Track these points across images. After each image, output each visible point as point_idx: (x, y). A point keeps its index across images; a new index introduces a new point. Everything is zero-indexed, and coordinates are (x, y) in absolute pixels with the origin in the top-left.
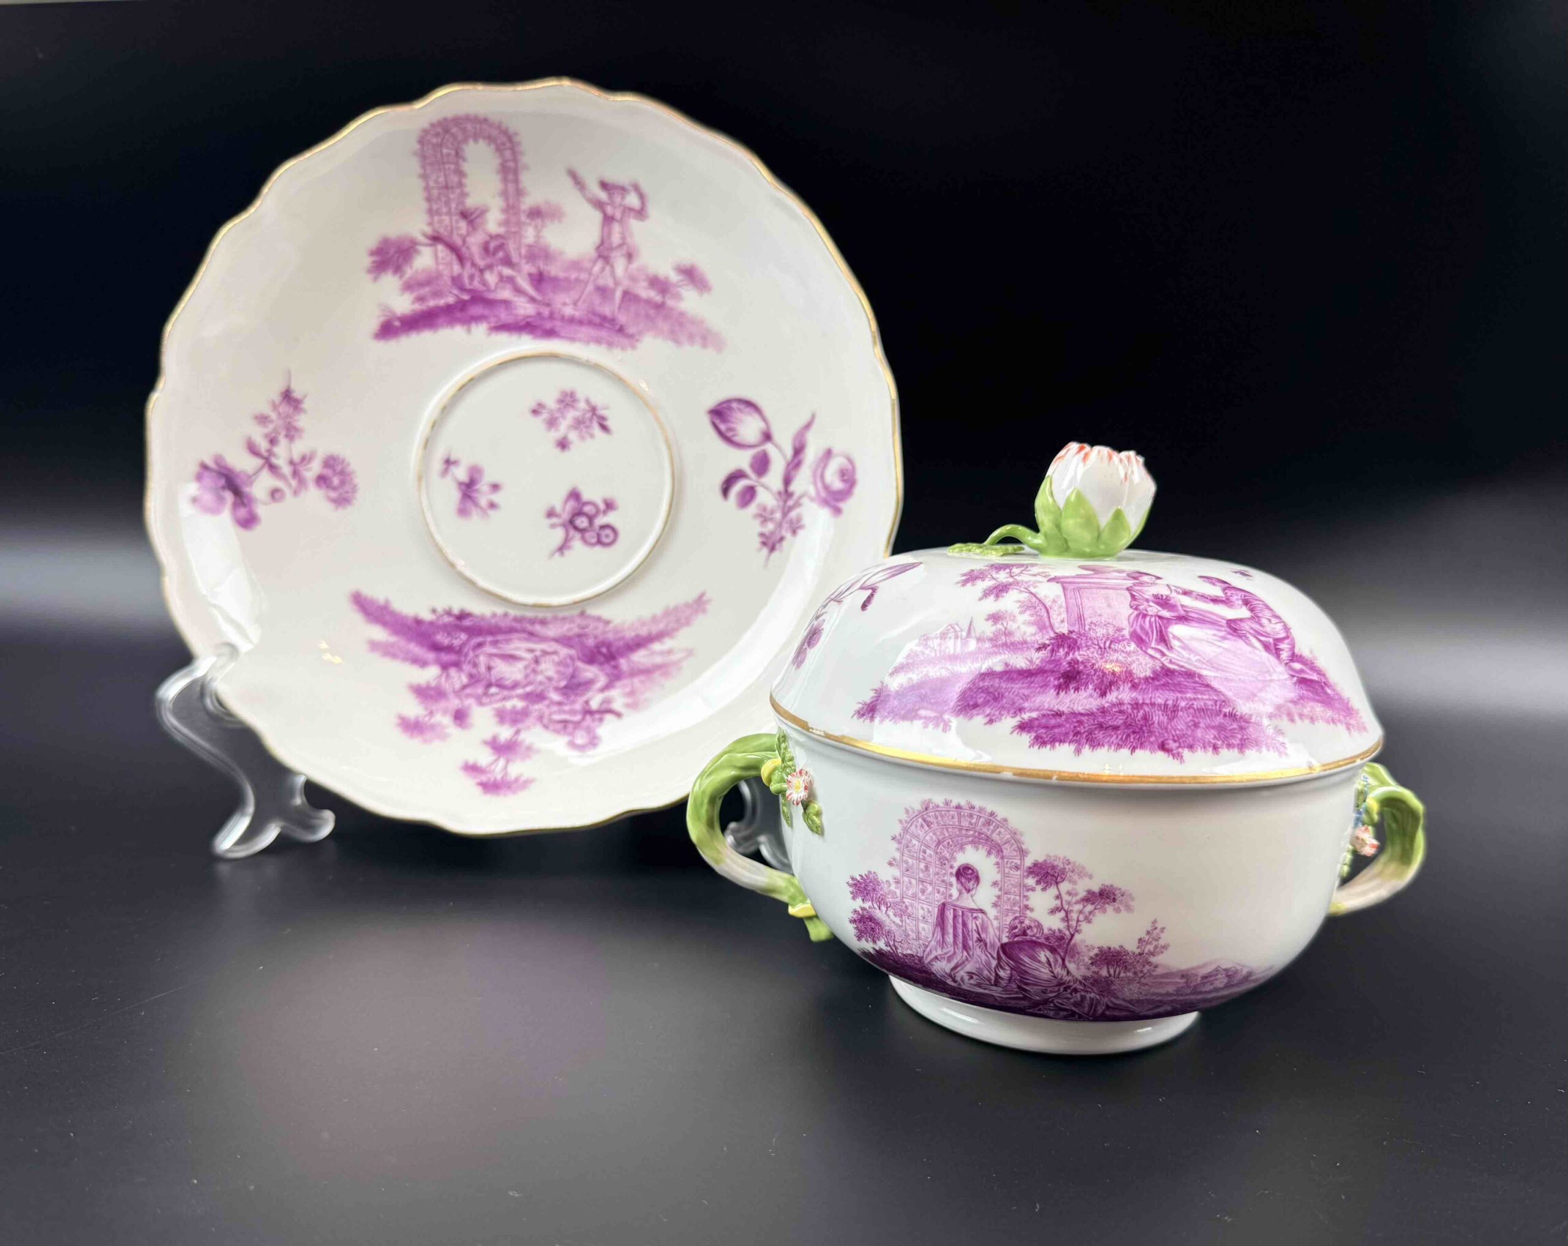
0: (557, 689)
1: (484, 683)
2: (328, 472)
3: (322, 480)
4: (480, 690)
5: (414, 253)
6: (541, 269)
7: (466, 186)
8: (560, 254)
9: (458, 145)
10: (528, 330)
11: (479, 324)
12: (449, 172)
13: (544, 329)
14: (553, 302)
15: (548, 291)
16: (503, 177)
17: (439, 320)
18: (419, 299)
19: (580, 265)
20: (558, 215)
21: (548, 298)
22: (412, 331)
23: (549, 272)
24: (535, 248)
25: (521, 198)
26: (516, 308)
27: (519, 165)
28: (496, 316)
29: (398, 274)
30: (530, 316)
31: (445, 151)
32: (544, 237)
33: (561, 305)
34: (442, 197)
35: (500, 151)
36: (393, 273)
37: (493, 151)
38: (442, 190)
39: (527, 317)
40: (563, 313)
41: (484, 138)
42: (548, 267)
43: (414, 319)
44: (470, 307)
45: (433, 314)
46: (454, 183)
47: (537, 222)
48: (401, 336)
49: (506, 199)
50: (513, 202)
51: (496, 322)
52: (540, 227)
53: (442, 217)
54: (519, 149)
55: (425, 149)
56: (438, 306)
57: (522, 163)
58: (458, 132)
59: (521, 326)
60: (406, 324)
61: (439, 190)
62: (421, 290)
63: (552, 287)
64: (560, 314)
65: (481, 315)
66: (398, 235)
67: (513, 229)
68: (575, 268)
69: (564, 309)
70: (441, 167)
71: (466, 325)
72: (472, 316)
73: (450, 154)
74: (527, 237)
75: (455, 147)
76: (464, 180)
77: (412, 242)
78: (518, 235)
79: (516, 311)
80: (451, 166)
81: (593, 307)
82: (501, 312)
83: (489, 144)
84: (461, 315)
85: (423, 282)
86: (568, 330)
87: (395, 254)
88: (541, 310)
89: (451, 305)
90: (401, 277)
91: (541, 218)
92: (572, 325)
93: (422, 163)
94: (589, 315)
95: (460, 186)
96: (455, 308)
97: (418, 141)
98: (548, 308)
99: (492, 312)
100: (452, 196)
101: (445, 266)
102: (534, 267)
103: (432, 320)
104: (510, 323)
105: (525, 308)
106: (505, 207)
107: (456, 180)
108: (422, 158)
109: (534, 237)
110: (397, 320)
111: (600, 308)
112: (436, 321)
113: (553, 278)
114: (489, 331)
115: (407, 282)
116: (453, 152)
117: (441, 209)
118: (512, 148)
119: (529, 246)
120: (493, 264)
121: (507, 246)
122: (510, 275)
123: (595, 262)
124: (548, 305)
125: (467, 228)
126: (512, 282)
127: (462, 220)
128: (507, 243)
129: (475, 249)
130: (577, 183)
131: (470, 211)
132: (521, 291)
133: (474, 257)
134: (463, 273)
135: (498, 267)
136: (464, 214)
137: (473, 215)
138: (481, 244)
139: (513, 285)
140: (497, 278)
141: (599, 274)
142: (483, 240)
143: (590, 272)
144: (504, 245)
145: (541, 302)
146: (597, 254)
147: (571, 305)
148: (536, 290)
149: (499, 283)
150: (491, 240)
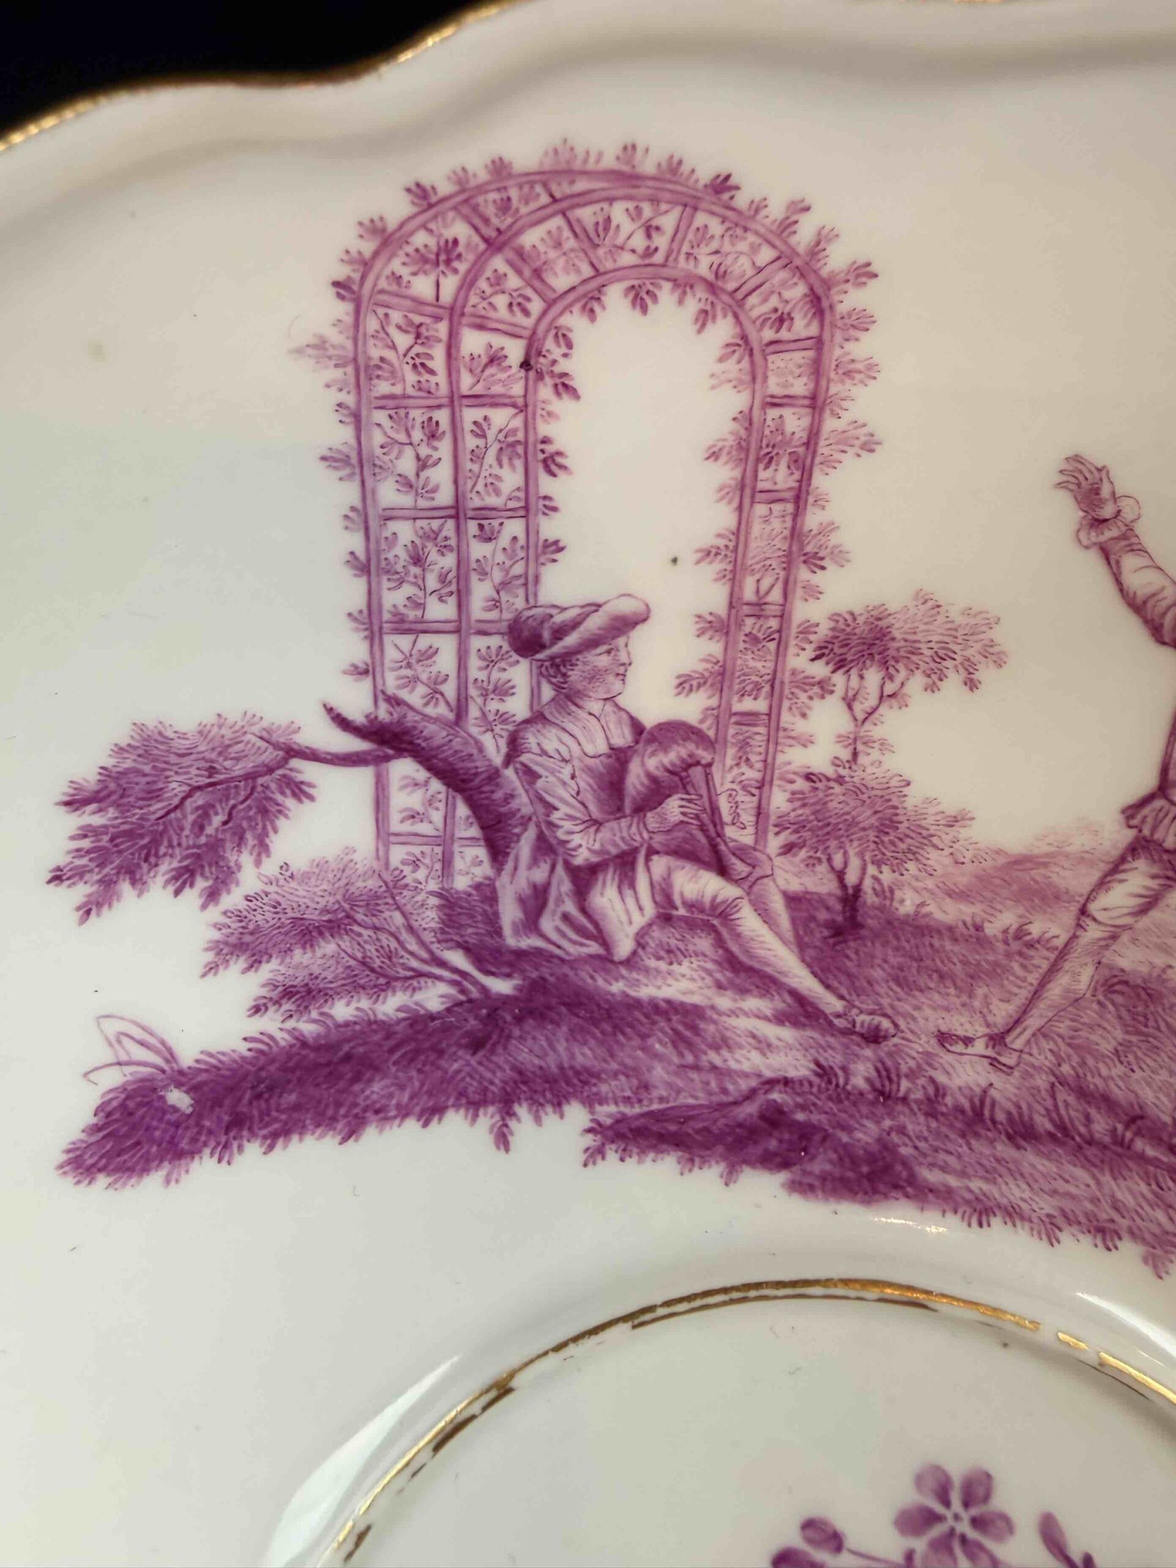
5: (283, 793)
6: (851, 878)
7: (555, 509)
8: (954, 821)
9: (544, 313)
10: (773, 1144)
11: (549, 1109)
12: (481, 442)
13: (845, 1146)
14: (896, 1025)
15: (877, 974)
16: (737, 473)
17: (370, 1081)
18: (288, 993)
19: (1038, 874)
20: (969, 652)
21: (872, 1007)
22: (245, 1133)
23: (887, 893)
24: (838, 789)
25: (803, 574)
26: (723, 1043)
27: (830, 424)
28: (628, 1072)
29: (201, 884)
30: (786, 1082)
31: (473, 342)
32: (884, 746)
33: (934, 1041)
34: (433, 555)
35: (751, 354)
36: (176, 878)
37: (718, 352)
38: (435, 524)
39: (771, 1083)
40: (941, 1078)
41: (684, 285)
42: (885, 869)
43: (261, 1081)
44: (516, 1032)
45: (348, 1057)
46: (497, 492)
47: (862, 677)
48: (193, 1153)
49: (734, 572)
50: (765, 584)
51: (627, 1100)
52: (873, 701)
53: (425, 641)
54: (850, 346)
55: (372, 324)
56: (370, 1023)
57: (847, 417)
58: (558, 245)
59: (740, 1125)
60: (217, 1103)
61: (420, 523)
62: (298, 952)
63: (894, 960)
64: (922, 1081)
65: (561, 1068)
66: (209, 718)
67: (748, 705)
68: (1015, 887)
69: (947, 1058)
70: (442, 417)
71: (491, 1109)
72: (520, 1073)
73: (495, 359)
74: (806, 742)
75: (529, 322)
76: (546, 484)
77: (276, 746)
78: (762, 730)
79: (725, 1052)
80: (491, 413)
81: (1083, 1063)
82: (656, 1056)
83: (704, 318)
84: (473, 1061)
85: (313, 916)
86: (959, 1157)
87: (189, 795)
88: (834, 1058)
89: (432, 1017)
90: (212, 896)
91: (884, 664)
92: (977, 1135)
93: (350, 400)
94: (1062, 1095)
95: (526, 508)
96: (447, 1029)
97: (336, 284)
98: (868, 1052)
99: (612, 1055)
100: (478, 550)
101: (416, 850)
102: (822, 868)
103: (342, 1084)
104: (692, 1107)
105: (764, 1046)
106: (721, 609)
107: (511, 479)
108: (350, 370)
109: (840, 739)
110: (179, 1085)
111: (1119, 1070)
112: (357, 1087)
113: (905, 921)
114: (590, 1140)
115: (240, 917)
116: (515, 351)
117: (421, 606)
118: (818, 343)
119: (809, 777)
120: (635, 851)
121: (708, 777)
122: (707, 900)
123: (1116, 868)
124: (874, 1037)
125: (535, 693)
126: (713, 929)
127: (515, 657)
128: (710, 765)
129: (564, 784)
130: (1099, 523)
131: (559, 618)
132: (750, 971)
133: (555, 817)
134: (498, 884)
135: (660, 864)
136: (526, 634)
137: (571, 640)
138: (591, 762)
139: (720, 942)
140: (650, 910)
141: (1128, 920)
142: (602, 748)
143: (1083, 911)
144: (697, 773)
145: (839, 1023)
146: (1129, 835)
147: (979, 1047)
148: (821, 971)
149: (656, 933)
150: (640, 746)
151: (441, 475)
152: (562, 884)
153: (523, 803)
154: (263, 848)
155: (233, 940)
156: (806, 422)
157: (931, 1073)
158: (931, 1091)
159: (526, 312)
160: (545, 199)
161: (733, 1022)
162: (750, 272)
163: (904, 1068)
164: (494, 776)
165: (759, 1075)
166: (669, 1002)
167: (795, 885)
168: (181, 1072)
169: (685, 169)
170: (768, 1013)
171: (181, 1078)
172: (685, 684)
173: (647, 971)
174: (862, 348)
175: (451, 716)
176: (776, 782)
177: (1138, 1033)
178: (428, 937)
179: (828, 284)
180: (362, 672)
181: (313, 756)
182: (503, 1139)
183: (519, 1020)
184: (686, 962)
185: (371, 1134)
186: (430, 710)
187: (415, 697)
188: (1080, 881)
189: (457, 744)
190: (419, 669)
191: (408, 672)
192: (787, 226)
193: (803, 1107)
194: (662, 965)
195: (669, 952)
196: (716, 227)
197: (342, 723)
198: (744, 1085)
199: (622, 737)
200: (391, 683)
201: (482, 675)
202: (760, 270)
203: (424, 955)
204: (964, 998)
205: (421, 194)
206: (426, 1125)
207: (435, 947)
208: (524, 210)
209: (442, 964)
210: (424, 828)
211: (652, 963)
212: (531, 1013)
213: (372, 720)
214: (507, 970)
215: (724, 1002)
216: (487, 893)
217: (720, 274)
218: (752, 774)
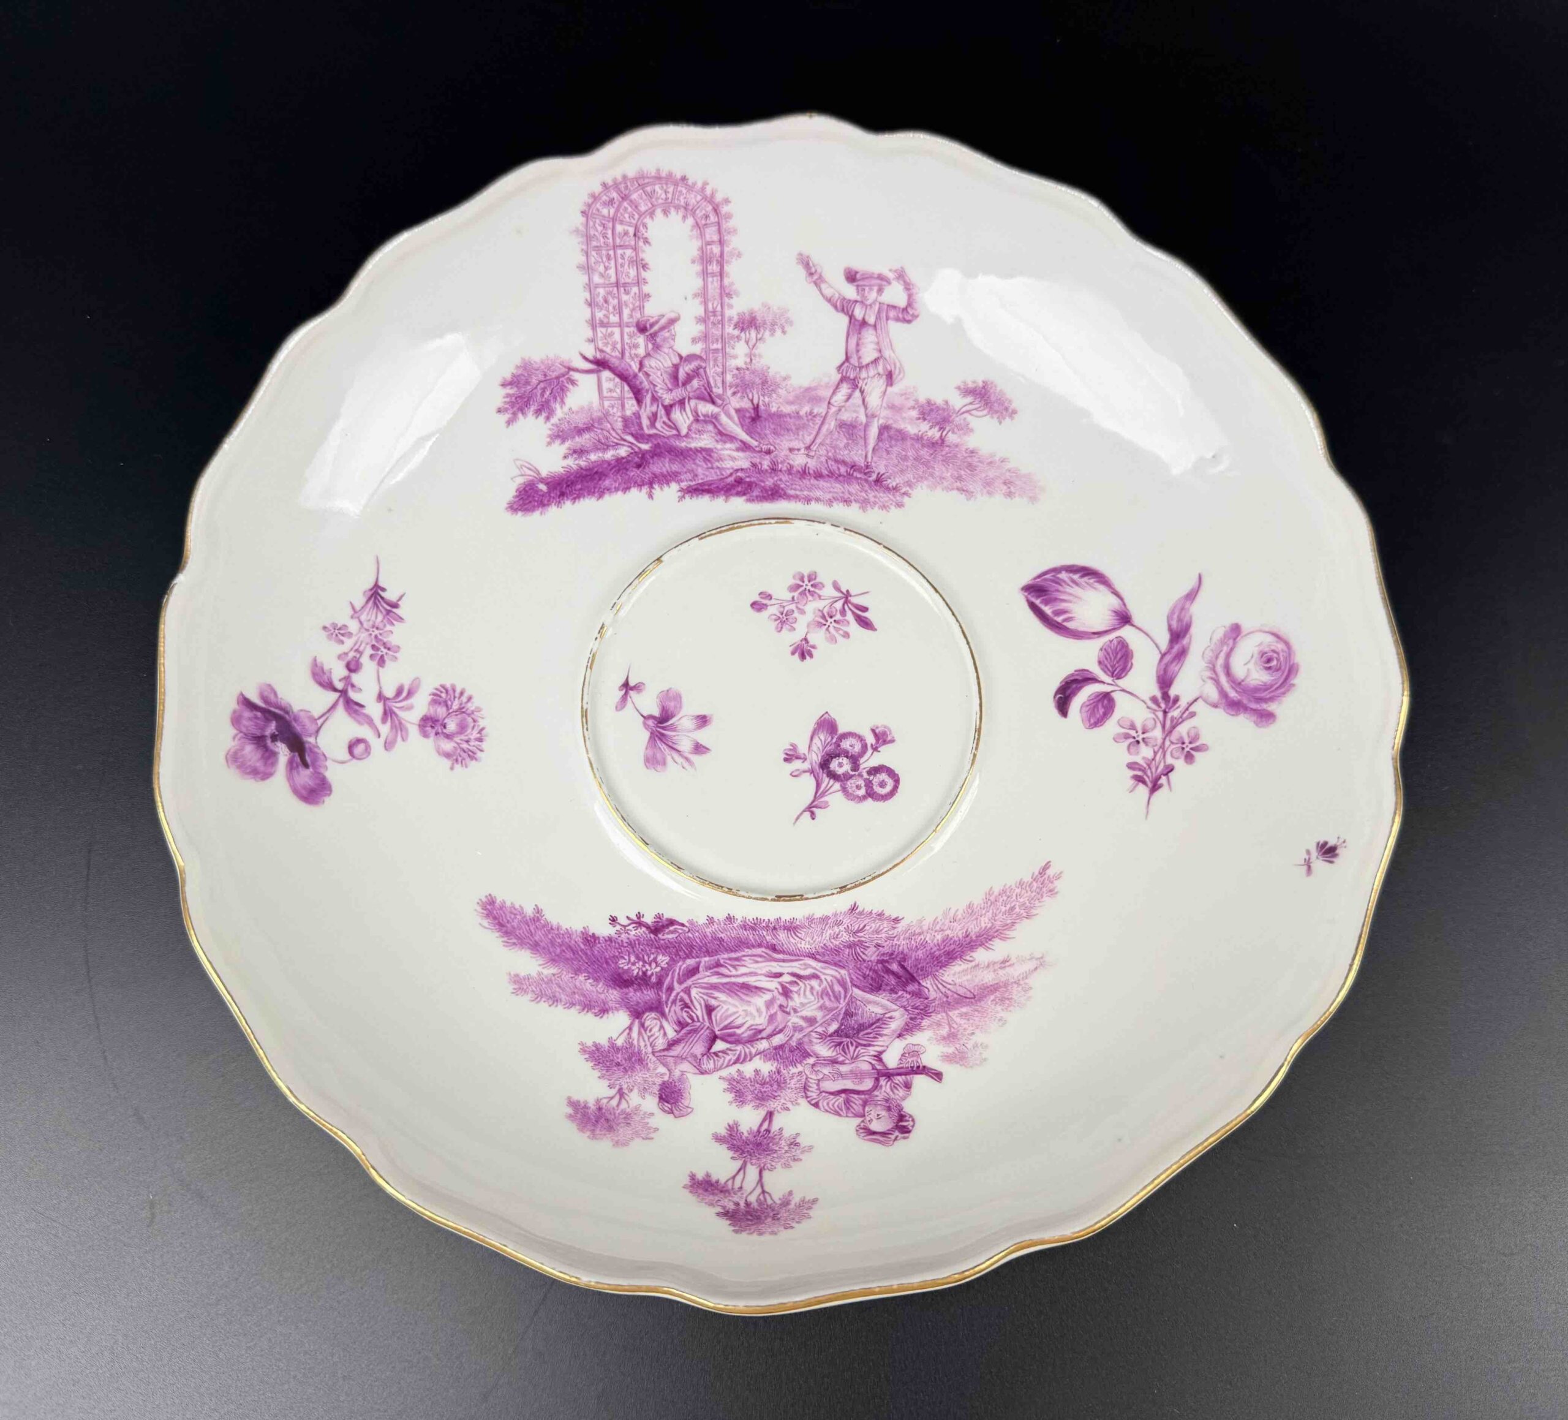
0: (823, 1037)
1: (705, 1033)
2: (441, 711)
3: (429, 724)
4: (699, 1049)
5: (568, 383)
6: (755, 402)
7: (647, 283)
8: (785, 379)
9: (639, 219)
10: (739, 489)
11: (665, 485)
12: (623, 261)
13: (763, 487)
14: (775, 448)
15: (768, 432)
16: (701, 268)
17: (604, 480)
18: (575, 452)
19: (814, 393)
20: (781, 322)
21: (767, 443)
22: (565, 498)
23: (767, 405)
24: (747, 372)
25: (726, 300)
26: (720, 459)
27: (726, 249)
28: (690, 471)
29: (544, 415)
30: (742, 469)
31: (619, 228)
32: (760, 356)
33: (788, 451)
34: (610, 300)
35: (700, 228)
36: (536, 413)
37: (690, 228)
38: (611, 289)
39: (737, 470)
40: (791, 462)
41: (677, 208)
42: (766, 397)
43: (568, 481)
44: (651, 461)
45: (596, 473)
46: (629, 277)
47: (750, 334)
48: (548, 505)
49: (705, 301)
50: (715, 305)
51: (691, 480)
52: (754, 340)
53: (610, 330)
54: (728, 224)
55: (591, 224)
56: (603, 461)
57: (731, 247)
58: (641, 198)
59: (729, 484)
60: (555, 488)
61: (607, 289)
62: (577, 438)
63: (772, 427)
64: (786, 464)
65: (667, 472)
66: (544, 357)
67: (715, 346)
68: (807, 398)
69: (792, 456)
70: (611, 253)
71: (646, 487)
72: (654, 474)
73: (626, 233)
74: (735, 357)
75: (634, 222)
76: (644, 274)
77: (565, 367)
78: (721, 355)
79: (721, 462)
80: (626, 251)
81: (835, 452)
82: (698, 465)
83: (684, 217)
84: (638, 472)
85: (581, 425)
86: (800, 486)
87: (539, 384)
88: (757, 461)
89: (623, 458)
90: (548, 418)
91: (756, 328)
92: (805, 478)
93: (585, 247)
94: (830, 462)
95: (638, 283)
96: (628, 462)
97: (582, 212)
98: (767, 457)
99: (684, 467)
100: (625, 298)
101: (613, 402)
102: (746, 399)
103: (595, 481)
104: (712, 480)
105: (733, 459)
106: (703, 314)
107: (633, 272)
108: (585, 238)
109: (746, 355)
110: (542, 482)
111: (846, 452)
112: (600, 482)
113: (774, 414)
114: (680, 494)
115: (557, 426)
116: (631, 230)
117: (608, 317)
118: (719, 224)
119: (738, 369)
120: (684, 399)
121: (705, 372)
122: (710, 414)
123: (837, 387)
124: (769, 452)
125: (646, 346)
126: (714, 423)
127: (639, 334)
128: (705, 368)
129: (658, 377)
130: (811, 274)
131: (652, 320)
132: (726, 435)
133: (657, 389)
134: (641, 413)
135: (693, 402)
136: (642, 326)
137: (656, 328)
138: (668, 370)
139: (715, 426)
140: (692, 418)
141: (843, 404)
142: (670, 365)
143: (829, 403)
144: (701, 371)
145: (757, 449)
146: (839, 376)
147: (802, 451)
148: (749, 433)
149: (694, 426)
150: (682, 363)
151: (612, 272)
152: (662, 412)
153: (646, 385)
154: (563, 402)
155: (556, 434)
156: (719, 249)
157: (788, 461)
158: (789, 467)
159: (634, 219)
160: (637, 185)
161: (723, 452)
162: (696, 203)
163: (779, 461)
164: (635, 376)
165: (732, 468)
166: (701, 448)
167: (738, 406)
168: (542, 478)
169: (674, 175)
170: (734, 448)
171: (542, 480)
172: (694, 341)
173: (692, 438)
174: (731, 224)
175: (620, 356)
176: (727, 372)
177: (850, 439)
178: (619, 432)
179: (717, 205)
180: (592, 340)
181: (577, 370)
182: (651, 496)
183: (652, 457)
184: (705, 434)
185: (607, 498)
186: (613, 354)
187: (608, 349)
188: (827, 393)
189: (623, 365)
190: (609, 340)
191: (606, 341)
192: (703, 189)
193: (748, 477)
194: (697, 436)
195: (699, 431)
196: (684, 191)
197: (585, 358)
198: (729, 472)
199: (676, 360)
200: (600, 345)
201: (629, 341)
202: (698, 203)
203: (619, 438)
204: (796, 436)
205: (605, 185)
206: (625, 493)
207: (622, 435)
208: (632, 189)
209: (625, 440)
210: (614, 394)
211: (694, 436)
212: (656, 455)
213: (595, 358)
214: (646, 441)
215: (719, 446)
216: (637, 416)
217: (687, 204)
218: (719, 370)
